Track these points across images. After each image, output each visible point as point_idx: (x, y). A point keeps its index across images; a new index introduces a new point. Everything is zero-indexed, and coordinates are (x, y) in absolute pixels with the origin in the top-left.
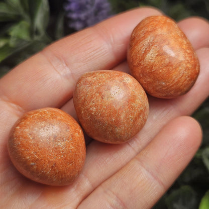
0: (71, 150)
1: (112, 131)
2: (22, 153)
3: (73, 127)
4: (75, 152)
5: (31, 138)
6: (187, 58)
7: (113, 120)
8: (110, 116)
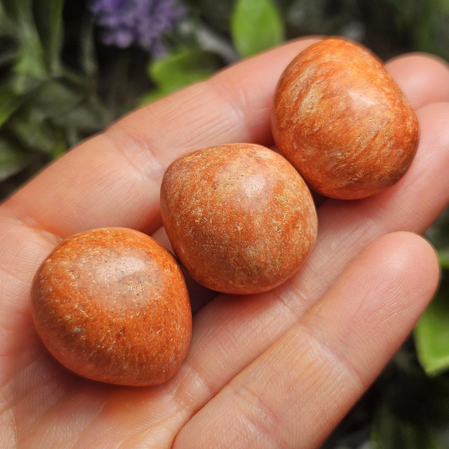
0: (157, 301)
1: (239, 255)
2: (55, 309)
3: (159, 257)
4: (166, 307)
5: (73, 278)
6: (385, 101)
7: (239, 229)
8: (231, 221)
